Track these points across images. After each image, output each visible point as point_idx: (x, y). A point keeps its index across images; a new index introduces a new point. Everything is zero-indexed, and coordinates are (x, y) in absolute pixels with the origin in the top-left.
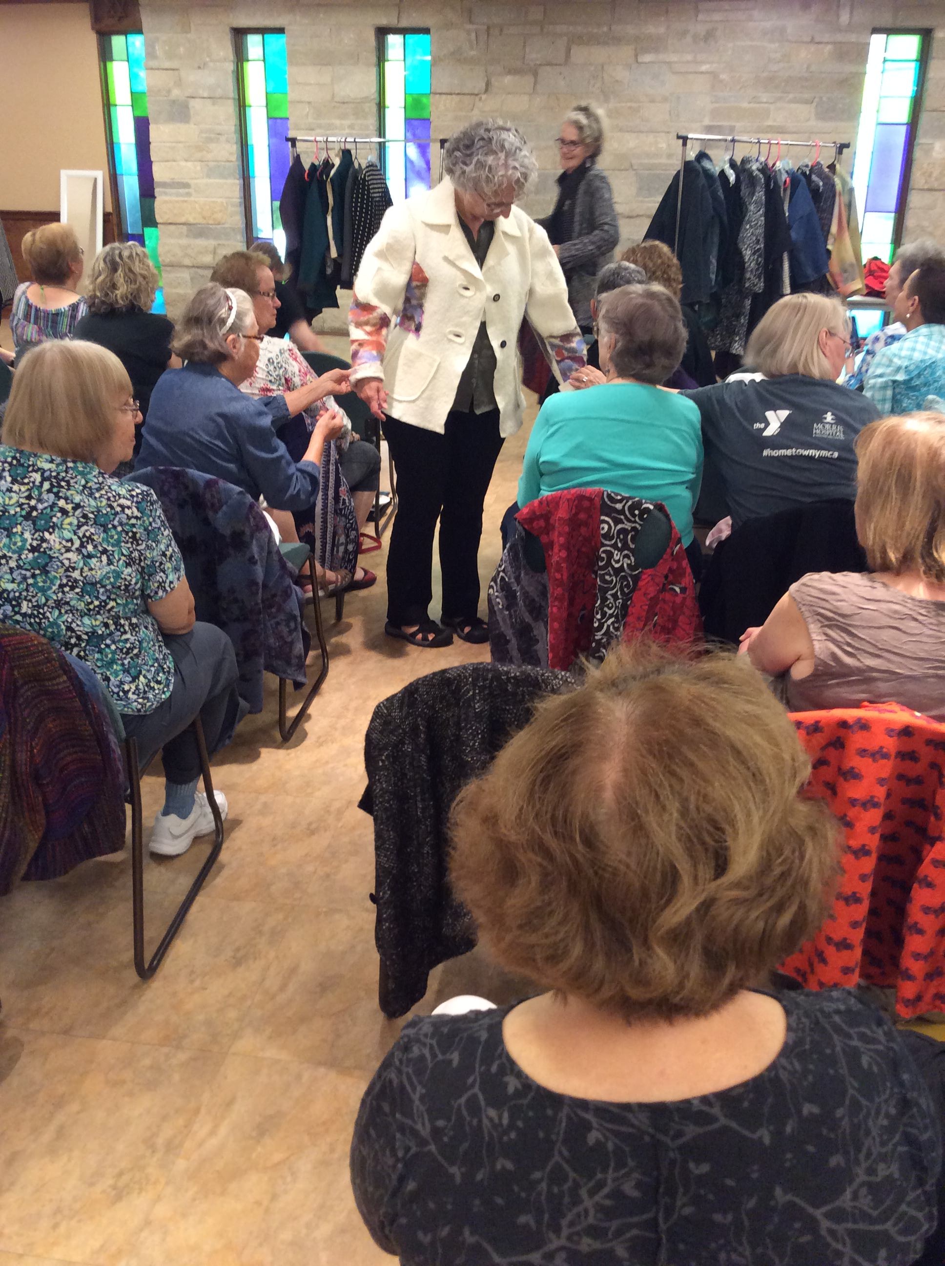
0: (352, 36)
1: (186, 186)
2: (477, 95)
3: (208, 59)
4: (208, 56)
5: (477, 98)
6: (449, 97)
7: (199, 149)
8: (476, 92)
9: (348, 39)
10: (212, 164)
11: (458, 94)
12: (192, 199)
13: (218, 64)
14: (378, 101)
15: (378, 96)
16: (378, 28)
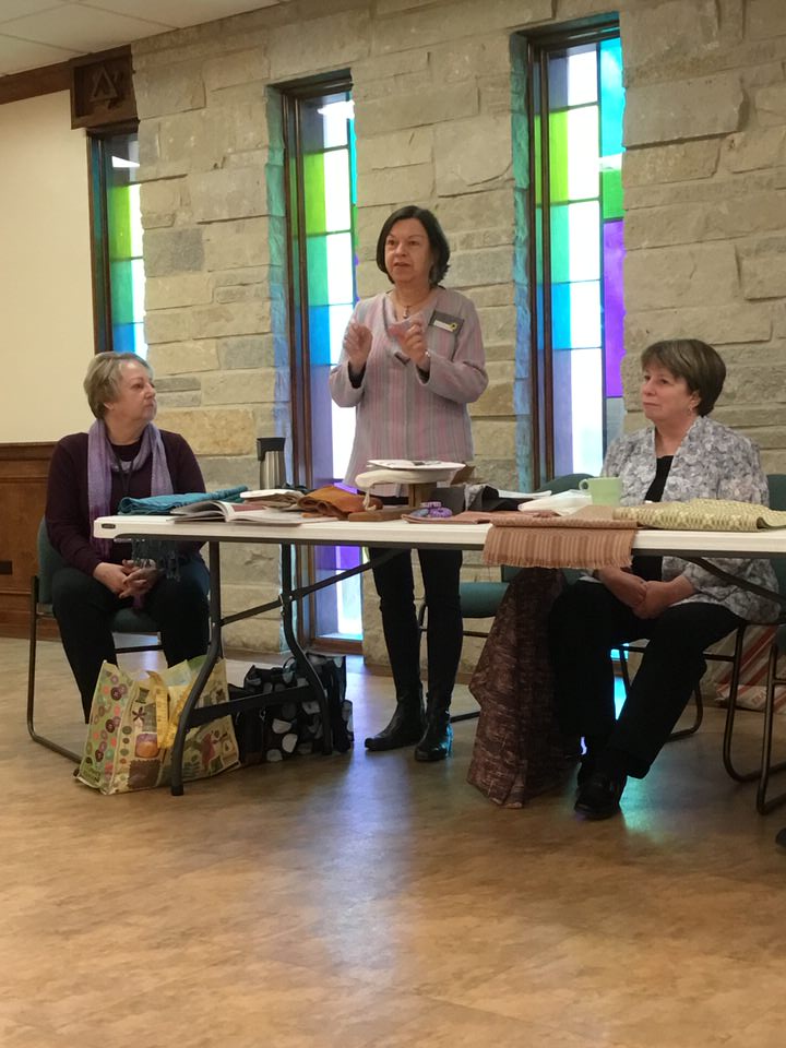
0: (467, 58)
1: (193, 385)
2: (723, 136)
3: (230, 150)
4: (231, 145)
5: (725, 145)
6: (661, 151)
7: (215, 315)
8: (719, 131)
9: (460, 66)
10: (233, 341)
11: (680, 141)
12: (201, 408)
13: (244, 155)
14: (525, 185)
15: (526, 175)
16: (518, 33)
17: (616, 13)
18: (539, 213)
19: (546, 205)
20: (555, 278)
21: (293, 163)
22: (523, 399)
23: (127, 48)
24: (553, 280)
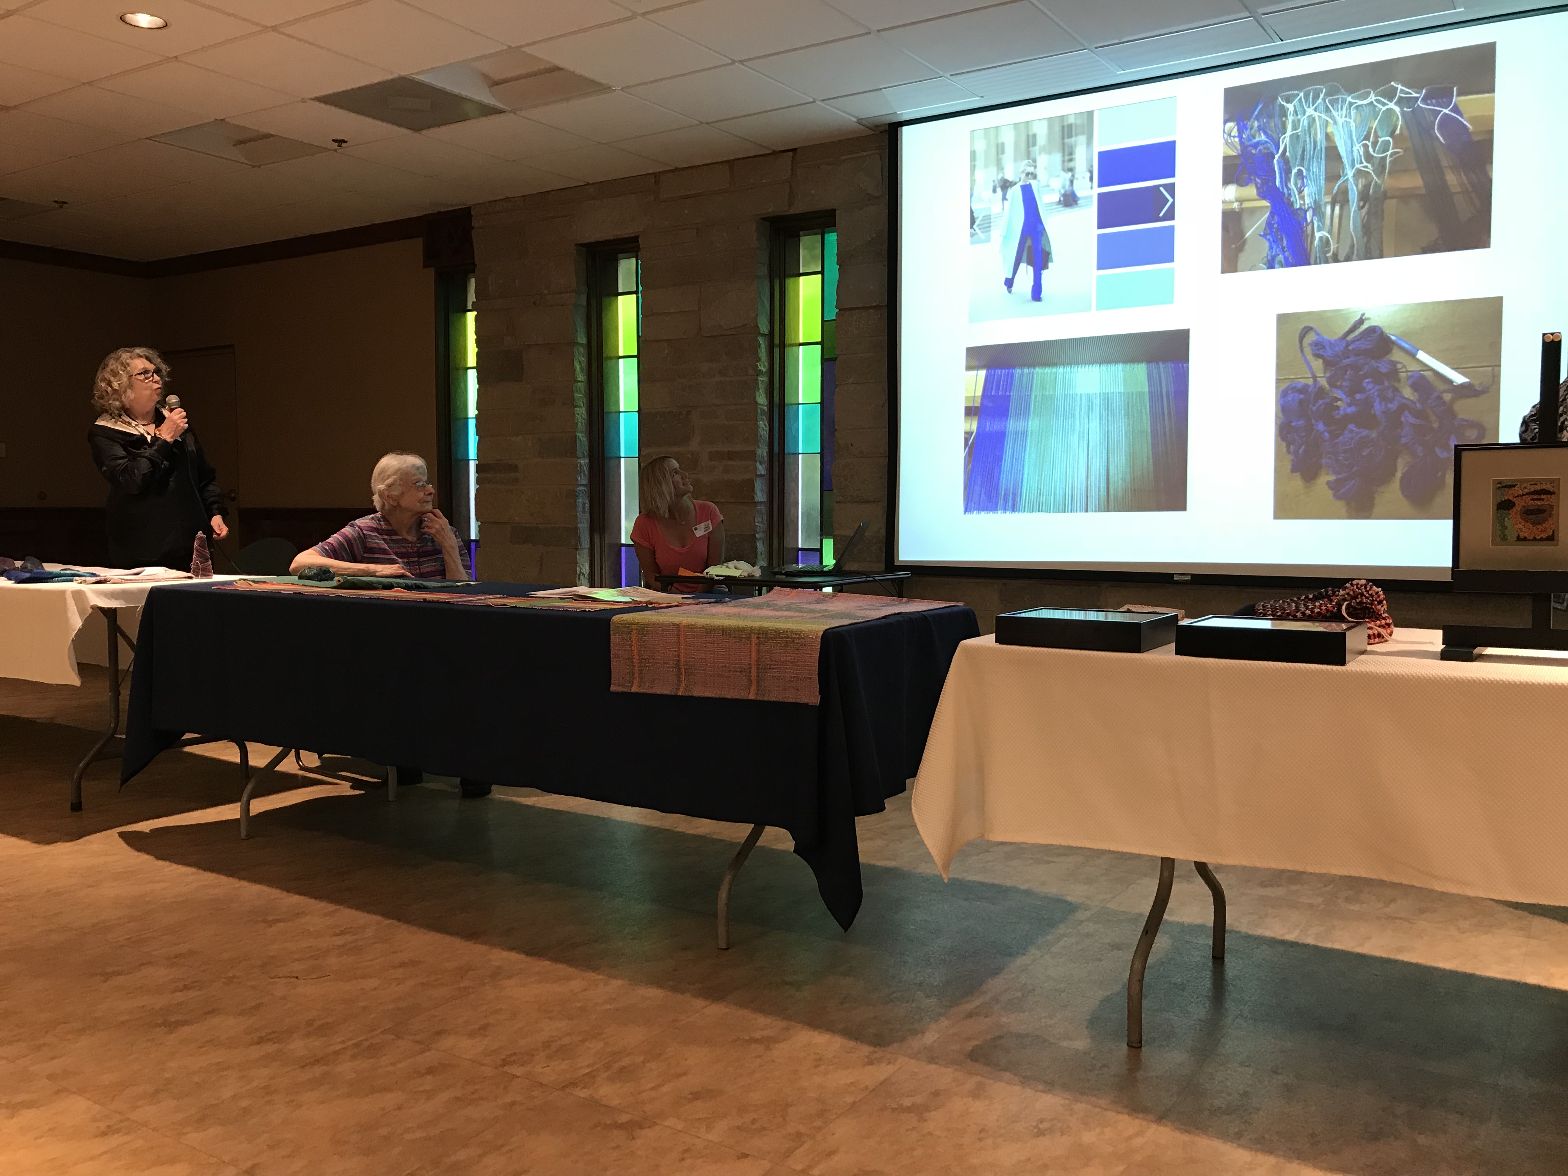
1: (514, 468)
3: (546, 292)
4: (547, 288)
6: (864, 313)
7: (531, 416)
10: (545, 437)
12: (520, 488)
13: (557, 296)
14: (766, 332)
15: (768, 324)
16: (763, 219)
17: (834, 211)
18: (777, 351)
19: (783, 345)
20: (788, 399)
21: (594, 302)
22: (762, 490)
23: (469, 209)
24: (786, 402)
